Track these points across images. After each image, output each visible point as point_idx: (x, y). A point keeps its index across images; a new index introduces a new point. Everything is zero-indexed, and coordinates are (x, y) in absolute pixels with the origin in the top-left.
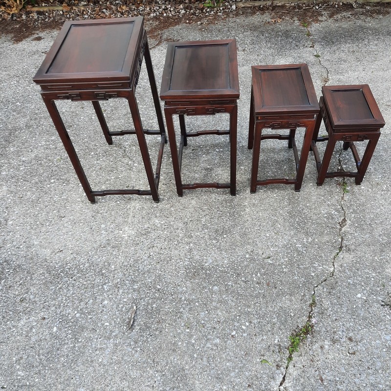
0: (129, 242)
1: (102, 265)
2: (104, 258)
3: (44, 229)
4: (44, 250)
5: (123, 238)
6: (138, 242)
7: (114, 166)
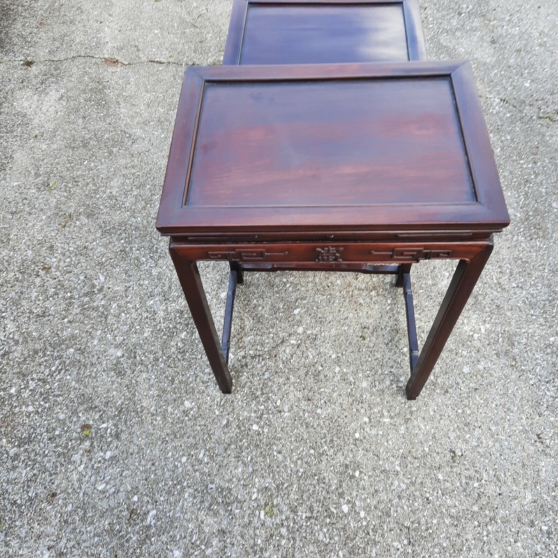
0: (497, 321)
1: (552, 357)
2: (537, 356)
3: (491, 490)
4: (543, 475)
5: (489, 332)
6: (494, 307)
7: (302, 372)
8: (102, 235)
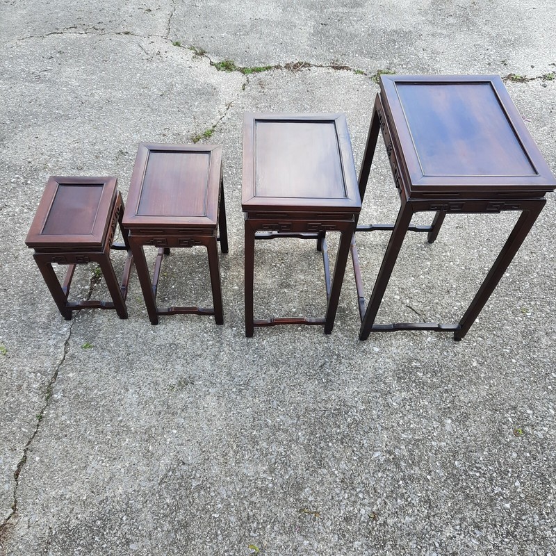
8: (325, 467)
